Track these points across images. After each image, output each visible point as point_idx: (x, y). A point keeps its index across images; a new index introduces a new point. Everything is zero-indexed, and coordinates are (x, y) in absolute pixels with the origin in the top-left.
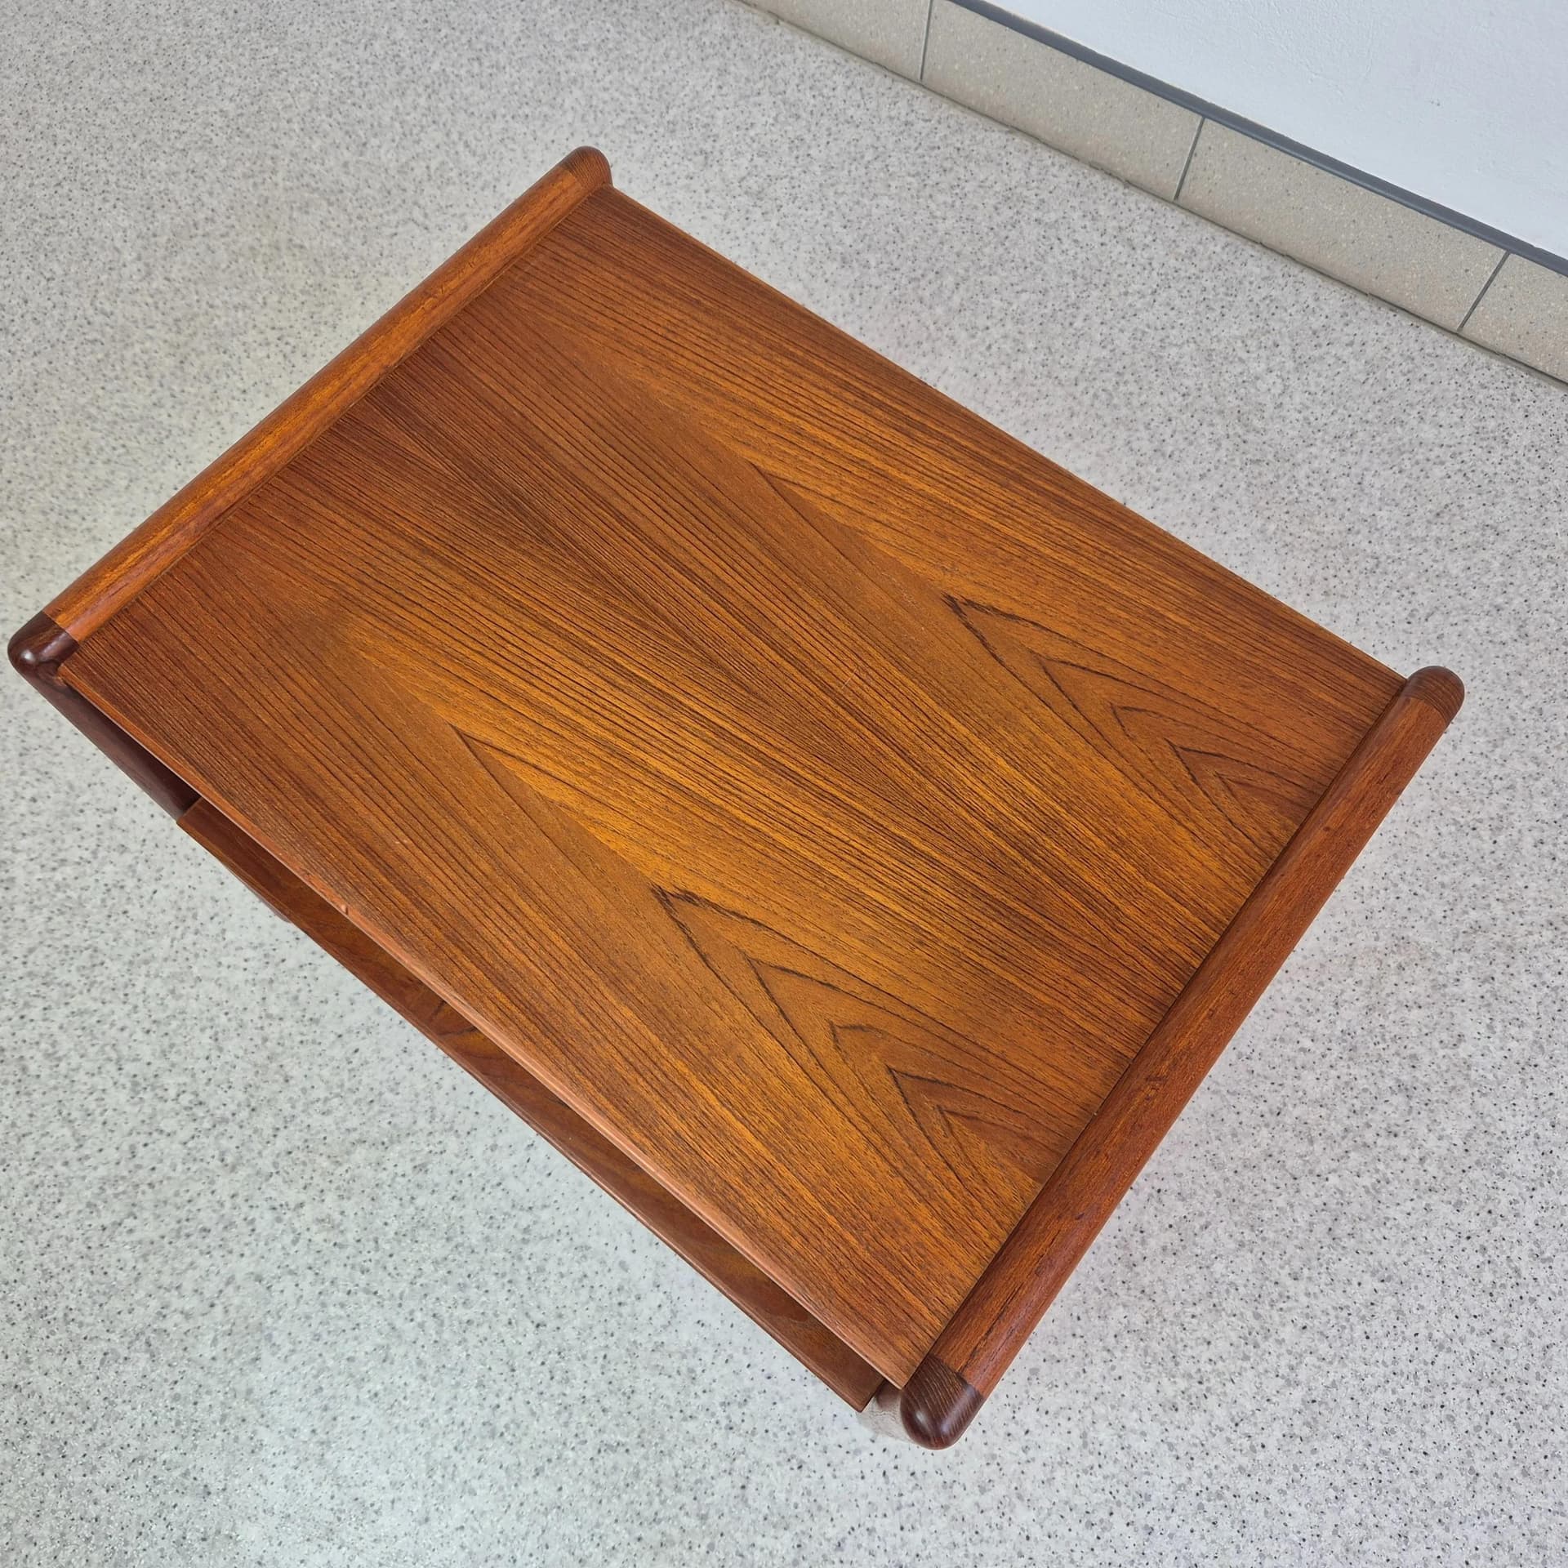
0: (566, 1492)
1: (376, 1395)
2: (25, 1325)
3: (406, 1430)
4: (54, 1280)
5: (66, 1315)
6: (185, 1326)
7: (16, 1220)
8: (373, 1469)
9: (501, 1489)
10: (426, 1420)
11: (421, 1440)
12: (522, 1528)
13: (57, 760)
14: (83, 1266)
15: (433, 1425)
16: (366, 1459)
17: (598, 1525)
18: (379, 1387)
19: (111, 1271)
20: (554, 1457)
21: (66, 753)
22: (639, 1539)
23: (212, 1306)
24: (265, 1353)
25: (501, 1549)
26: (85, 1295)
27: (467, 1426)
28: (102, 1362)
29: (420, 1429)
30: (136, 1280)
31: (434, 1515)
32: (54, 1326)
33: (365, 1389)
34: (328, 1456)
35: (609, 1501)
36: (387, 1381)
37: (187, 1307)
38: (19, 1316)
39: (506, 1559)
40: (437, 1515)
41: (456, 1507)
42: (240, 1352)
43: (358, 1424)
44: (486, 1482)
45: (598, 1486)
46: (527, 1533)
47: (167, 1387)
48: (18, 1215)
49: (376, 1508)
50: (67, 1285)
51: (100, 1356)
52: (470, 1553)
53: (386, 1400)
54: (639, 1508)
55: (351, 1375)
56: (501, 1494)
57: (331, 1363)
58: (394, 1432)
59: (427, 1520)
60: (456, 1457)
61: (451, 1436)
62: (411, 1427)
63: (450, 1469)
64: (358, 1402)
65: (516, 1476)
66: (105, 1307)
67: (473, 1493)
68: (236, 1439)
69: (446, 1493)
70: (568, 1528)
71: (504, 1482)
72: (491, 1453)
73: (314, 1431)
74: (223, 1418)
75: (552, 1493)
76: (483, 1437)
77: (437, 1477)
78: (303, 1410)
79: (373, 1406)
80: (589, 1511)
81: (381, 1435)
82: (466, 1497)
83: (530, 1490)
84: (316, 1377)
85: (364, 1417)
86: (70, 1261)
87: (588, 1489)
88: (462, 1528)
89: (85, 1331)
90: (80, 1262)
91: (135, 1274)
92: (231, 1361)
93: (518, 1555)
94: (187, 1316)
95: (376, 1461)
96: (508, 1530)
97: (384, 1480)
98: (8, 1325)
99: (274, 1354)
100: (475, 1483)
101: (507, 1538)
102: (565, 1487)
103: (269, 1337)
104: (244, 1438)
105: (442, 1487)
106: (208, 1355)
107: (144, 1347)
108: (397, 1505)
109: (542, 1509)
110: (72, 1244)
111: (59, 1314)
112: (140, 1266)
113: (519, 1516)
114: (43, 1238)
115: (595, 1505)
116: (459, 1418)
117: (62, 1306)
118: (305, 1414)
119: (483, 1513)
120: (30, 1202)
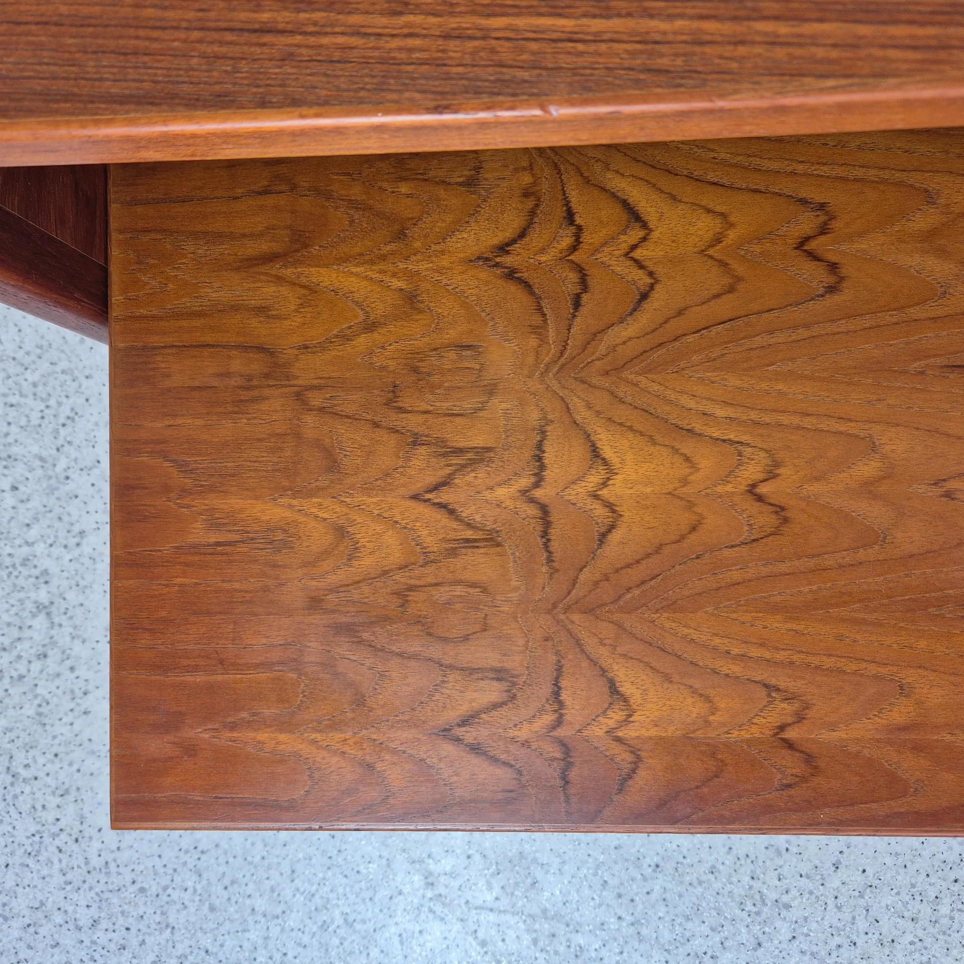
0: (869, 872)
1: (657, 866)
2: (315, 942)
3: (700, 883)
4: (317, 896)
5: (346, 920)
6: (455, 884)
7: (250, 863)
8: (689, 925)
9: (811, 893)
10: (714, 867)
11: (717, 885)
12: (847, 917)
13: (10, 439)
14: (334, 875)
15: (721, 867)
16: (679, 921)
17: (913, 886)
18: (656, 859)
19: (362, 868)
20: (845, 849)
21: (14, 429)
22: (956, 881)
23: (469, 857)
24: (539, 874)
25: (837, 940)
26: (352, 897)
27: (752, 857)
28: (402, 943)
29: (712, 877)
30: (388, 865)
31: (763, 938)
32: (342, 932)
33: (645, 866)
34: (644, 931)
35: (913, 862)
36: (661, 851)
37: (448, 868)
38: (306, 939)
39: (846, 945)
40: (765, 937)
41: (778, 924)
42: (517, 884)
43: (654, 896)
44: (794, 892)
45: (897, 854)
46: (854, 918)
47: (470, 939)
48: (249, 859)
49: (709, 954)
50: (331, 896)
51: (396, 940)
52: (812, 954)
53: (669, 867)
54: (942, 857)
55: (626, 860)
56: (813, 897)
57: (602, 858)
58: (690, 888)
59: (759, 945)
60: (757, 884)
61: (742, 870)
62: (704, 878)
63: (757, 897)
64: (645, 879)
65: (818, 877)
66: (376, 899)
67: (788, 907)
68: (556, 953)
69: (764, 916)
70: (889, 900)
71: (810, 886)
72: (786, 868)
73: (620, 918)
74: (535, 942)
75: (859, 878)
76: (771, 860)
77: (749, 907)
78: (600, 905)
79: (660, 876)
80: (899, 878)
81: (680, 896)
82: (784, 913)
83: (837, 883)
84: (595, 874)
85: (657, 888)
86: (321, 875)
87: (889, 861)
88: (794, 937)
89: (370, 926)
90: (330, 873)
91: (384, 862)
92: (512, 894)
93: (854, 938)
94: (452, 875)
95: (688, 919)
96: (835, 922)
97: (705, 929)
98: (300, 949)
99: (547, 872)
100: (785, 899)
101: (838, 929)
102: (868, 869)
103: (535, 860)
104: (562, 949)
105: (758, 913)
106: (489, 897)
107: (431, 916)
108: (726, 944)
109: (856, 893)
110: (314, 861)
111: (339, 921)
112: (385, 854)
113: (839, 908)
114: (286, 868)
115: (902, 871)
116: (742, 853)
117: (337, 913)
118: (604, 907)
119: (806, 919)
120: (253, 844)
